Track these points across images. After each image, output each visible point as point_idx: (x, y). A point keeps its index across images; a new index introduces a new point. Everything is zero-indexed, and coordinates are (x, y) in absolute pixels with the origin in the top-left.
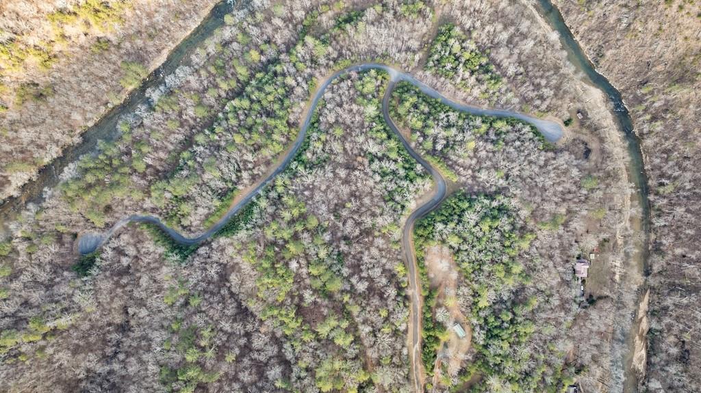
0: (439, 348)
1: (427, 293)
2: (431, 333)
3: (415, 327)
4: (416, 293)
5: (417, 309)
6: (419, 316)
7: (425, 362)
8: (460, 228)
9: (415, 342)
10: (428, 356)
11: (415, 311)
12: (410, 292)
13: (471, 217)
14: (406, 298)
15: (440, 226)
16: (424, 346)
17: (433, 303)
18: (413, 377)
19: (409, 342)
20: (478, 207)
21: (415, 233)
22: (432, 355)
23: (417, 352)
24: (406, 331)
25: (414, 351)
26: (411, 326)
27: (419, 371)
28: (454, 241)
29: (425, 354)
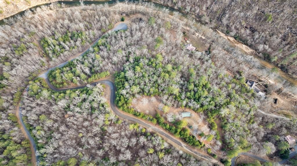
0: (189, 131)
1: (155, 121)
2: (179, 130)
3: (172, 139)
4: (152, 127)
5: (162, 132)
6: (166, 133)
7: (194, 145)
8: (131, 82)
10: (190, 141)
12: (150, 130)
13: (129, 74)
14: (152, 134)
15: (124, 92)
16: (184, 140)
17: (162, 120)
19: (178, 148)
20: (127, 68)
22: (191, 137)
23: (186, 147)
24: (171, 146)
26: (169, 141)
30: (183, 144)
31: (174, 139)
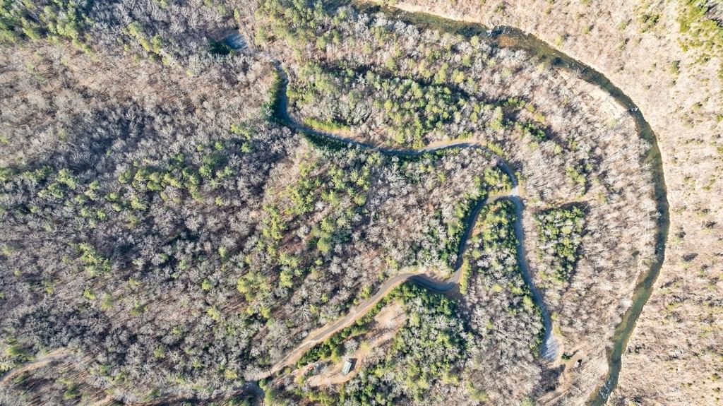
0: (323, 359)
1: (360, 323)
2: (331, 347)
3: (327, 331)
4: (355, 315)
5: (343, 323)
6: (338, 329)
7: (305, 355)
8: (428, 318)
9: (316, 338)
10: (312, 354)
11: (340, 324)
12: (352, 310)
13: (442, 322)
14: (347, 311)
15: (419, 302)
16: (317, 347)
17: (355, 333)
18: (288, 354)
19: (313, 333)
20: (453, 322)
21: (401, 286)
22: (315, 357)
23: (309, 344)
24: (320, 325)
25: (309, 342)
26: (326, 327)
27: (295, 356)
28: (414, 320)
29: (311, 351)
30: (314, 343)
31: (326, 334)
